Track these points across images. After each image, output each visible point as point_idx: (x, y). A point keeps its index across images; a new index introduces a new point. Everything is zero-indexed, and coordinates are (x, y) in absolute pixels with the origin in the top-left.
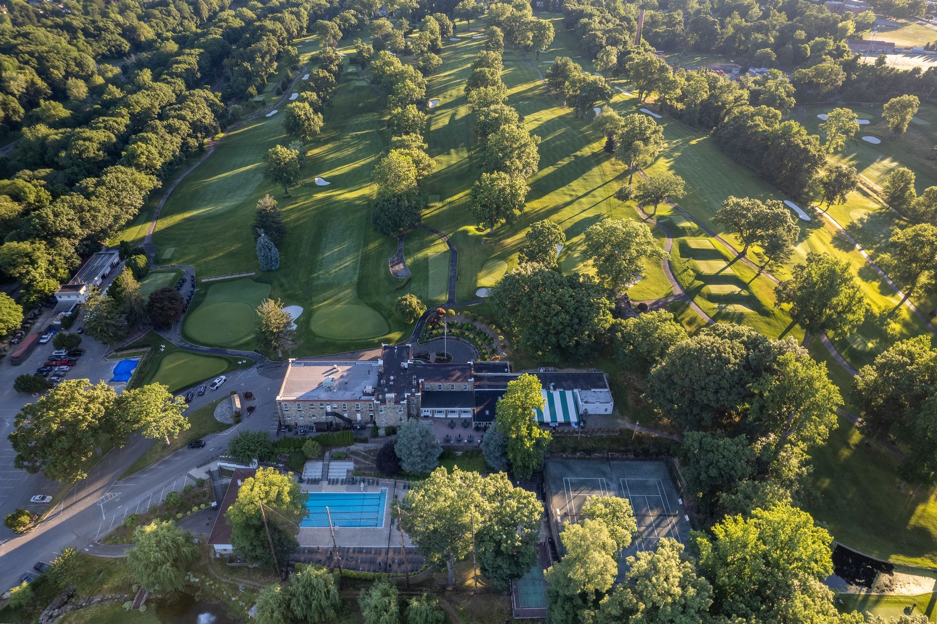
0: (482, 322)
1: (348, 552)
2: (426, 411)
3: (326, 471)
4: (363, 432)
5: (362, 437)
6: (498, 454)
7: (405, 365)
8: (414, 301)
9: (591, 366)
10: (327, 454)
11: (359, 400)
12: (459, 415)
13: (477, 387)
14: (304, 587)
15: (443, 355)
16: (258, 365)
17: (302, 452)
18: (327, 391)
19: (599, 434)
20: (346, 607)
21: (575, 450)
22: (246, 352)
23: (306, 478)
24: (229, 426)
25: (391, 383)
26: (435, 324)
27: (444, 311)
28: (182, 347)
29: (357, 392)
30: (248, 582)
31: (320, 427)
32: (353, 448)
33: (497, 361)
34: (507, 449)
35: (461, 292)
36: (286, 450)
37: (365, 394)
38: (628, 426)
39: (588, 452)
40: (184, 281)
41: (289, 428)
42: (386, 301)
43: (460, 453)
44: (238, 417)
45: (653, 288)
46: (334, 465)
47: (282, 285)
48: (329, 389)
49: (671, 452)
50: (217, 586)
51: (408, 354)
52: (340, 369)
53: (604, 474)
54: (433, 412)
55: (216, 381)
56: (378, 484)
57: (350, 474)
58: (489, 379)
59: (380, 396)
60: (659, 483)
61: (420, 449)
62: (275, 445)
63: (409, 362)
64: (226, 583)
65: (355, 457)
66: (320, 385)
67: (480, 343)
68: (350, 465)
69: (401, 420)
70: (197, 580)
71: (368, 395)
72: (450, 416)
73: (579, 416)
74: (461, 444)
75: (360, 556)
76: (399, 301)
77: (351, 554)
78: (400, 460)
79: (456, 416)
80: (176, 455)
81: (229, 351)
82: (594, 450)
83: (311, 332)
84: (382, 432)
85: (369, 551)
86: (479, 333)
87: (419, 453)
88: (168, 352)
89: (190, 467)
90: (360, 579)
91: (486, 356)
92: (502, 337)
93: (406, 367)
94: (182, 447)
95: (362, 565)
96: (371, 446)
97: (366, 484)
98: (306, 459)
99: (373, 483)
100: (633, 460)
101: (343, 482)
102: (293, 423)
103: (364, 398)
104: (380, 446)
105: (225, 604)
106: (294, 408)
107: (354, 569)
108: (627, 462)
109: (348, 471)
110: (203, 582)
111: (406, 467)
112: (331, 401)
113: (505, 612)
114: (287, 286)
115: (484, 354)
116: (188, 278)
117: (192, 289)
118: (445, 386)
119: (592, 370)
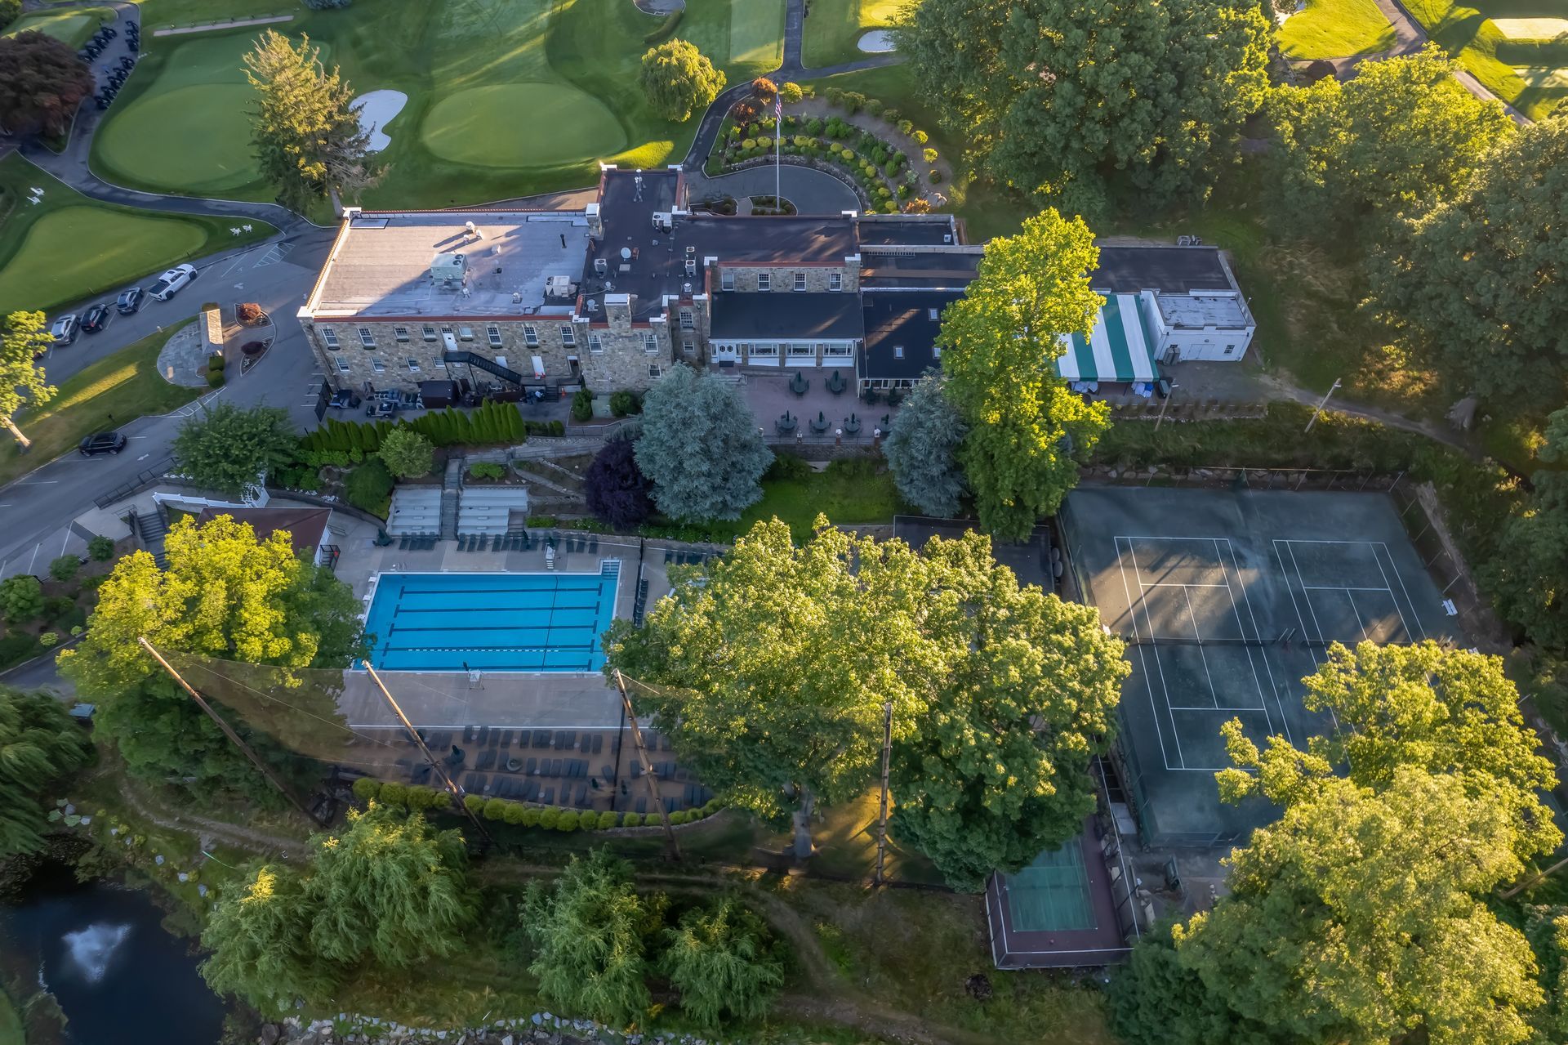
0: (877, 115)
1: (506, 744)
2: (726, 349)
3: (451, 514)
4: (549, 406)
5: (547, 421)
6: (935, 471)
7: (665, 218)
8: (692, 57)
9: (1183, 231)
10: (453, 468)
11: (534, 316)
12: (819, 359)
13: (868, 281)
14: (345, 880)
15: (771, 202)
16: (284, 236)
17: (381, 461)
18: (443, 292)
19: (1212, 415)
20: (496, 911)
21: (1145, 458)
22: (253, 205)
23: (398, 532)
24: (193, 394)
25: (625, 268)
26: (749, 122)
27: (773, 87)
28: (90, 194)
29: (528, 295)
30: (227, 826)
31: (433, 395)
32: (524, 450)
33: (921, 216)
34: (964, 457)
35: (818, 42)
36: (339, 457)
37: (551, 299)
38: (1292, 394)
39: (1180, 463)
40: (109, 35)
41: (352, 398)
42: (622, 72)
43: (821, 466)
44: (218, 371)
45: (1339, 29)
46: (472, 497)
47: (356, 42)
48: (450, 287)
49: (1413, 467)
50: (138, 839)
51: (674, 190)
52: (481, 231)
53: (1227, 526)
54: (745, 351)
55: (167, 277)
56: (594, 548)
57: (518, 521)
58: (902, 260)
59: (591, 303)
60: (1381, 553)
61: (707, 453)
62: (307, 444)
63: (675, 210)
64: (164, 831)
65: (528, 476)
66: (426, 277)
67: (870, 170)
68: (518, 498)
69: (654, 372)
70: (86, 821)
71: (560, 301)
72: (791, 363)
73: (1158, 364)
74: (825, 441)
75: (540, 756)
76: (652, 61)
77: (514, 752)
78: (650, 484)
79: (808, 362)
80: (47, 473)
81: (212, 202)
82: (1198, 459)
83: (424, 151)
84: (602, 407)
85: (565, 741)
86: (867, 147)
87: (705, 468)
88: (50, 206)
89: (81, 507)
90: (537, 828)
91: (889, 204)
92: (931, 154)
93: (668, 223)
94: (63, 451)
95: (545, 784)
96: (573, 445)
97: (563, 548)
98: (395, 482)
99: (581, 546)
100: (1304, 488)
101: (499, 544)
102: (359, 384)
103: (547, 310)
104: (597, 445)
105: (161, 890)
106: (352, 341)
107: (519, 797)
108: (1287, 494)
109: (513, 514)
110: (101, 826)
111: (668, 505)
112: (452, 321)
113: (970, 946)
114: (369, 43)
115: (884, 199)
116: (121, 29)
117: (128, 54)
118: (781, 276)
119: (1185, 242)
